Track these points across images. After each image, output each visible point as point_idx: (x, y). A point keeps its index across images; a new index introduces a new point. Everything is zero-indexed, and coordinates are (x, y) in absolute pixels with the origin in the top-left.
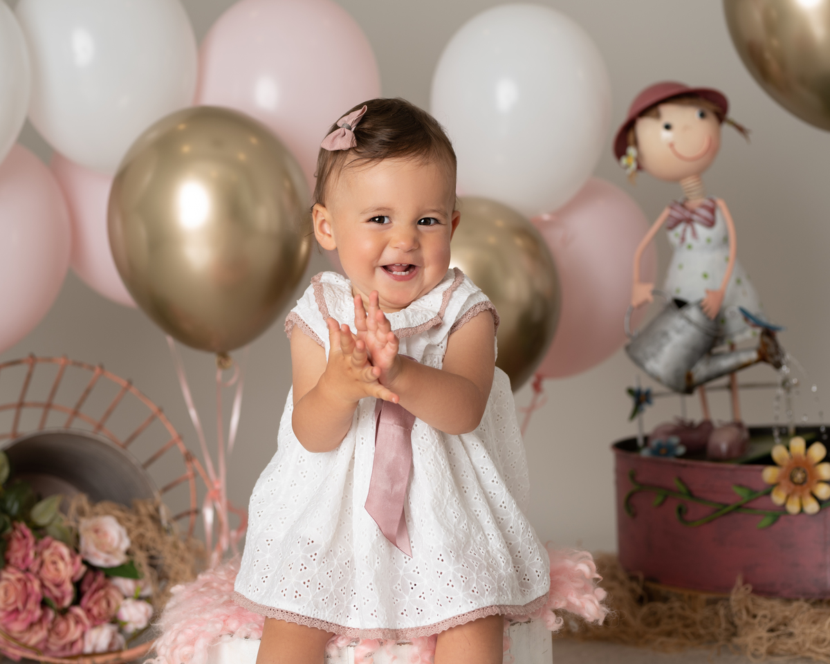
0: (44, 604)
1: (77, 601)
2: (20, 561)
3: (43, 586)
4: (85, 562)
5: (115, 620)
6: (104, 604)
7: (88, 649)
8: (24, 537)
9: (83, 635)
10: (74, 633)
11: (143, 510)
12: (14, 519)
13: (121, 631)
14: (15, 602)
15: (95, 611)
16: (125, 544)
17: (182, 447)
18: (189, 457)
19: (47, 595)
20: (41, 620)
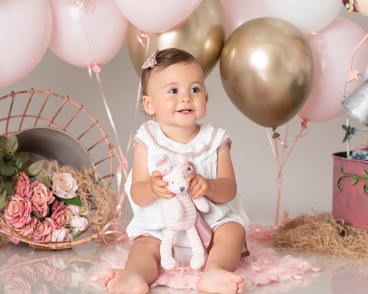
0: (32, 214)
1: (49, 215)
2: (22, 192)
3: (33, 205)
4: (54, 195)
5: (68, 227)
6: (63, 217)
7: (54, 240)
8: (24, 180)
9: (51, 232)
10: (47, 231)
11: (86, 172)
12: (20, 170)
13: (71, 232)
14: (18, 212)
15: (58, 221)
16: (76, 188)
17: (107, 141)
18: (110, 147)
19: (35, 209)
20: (30, 223)
